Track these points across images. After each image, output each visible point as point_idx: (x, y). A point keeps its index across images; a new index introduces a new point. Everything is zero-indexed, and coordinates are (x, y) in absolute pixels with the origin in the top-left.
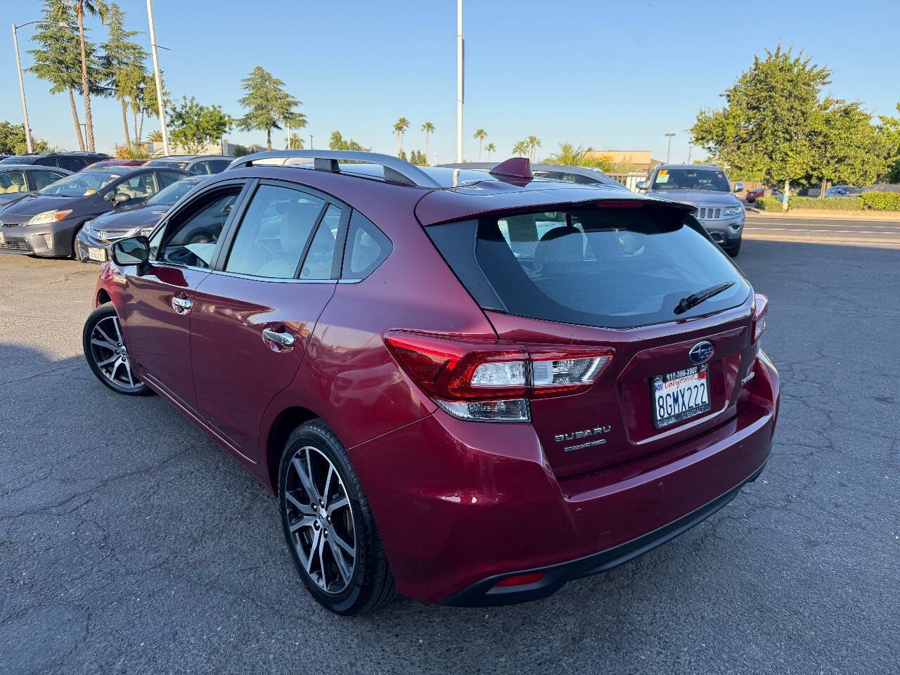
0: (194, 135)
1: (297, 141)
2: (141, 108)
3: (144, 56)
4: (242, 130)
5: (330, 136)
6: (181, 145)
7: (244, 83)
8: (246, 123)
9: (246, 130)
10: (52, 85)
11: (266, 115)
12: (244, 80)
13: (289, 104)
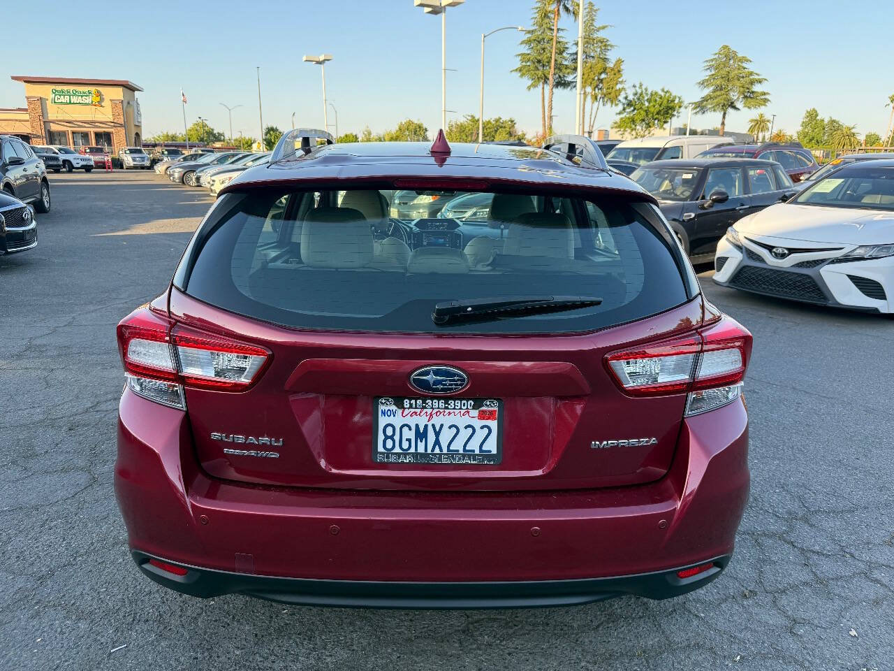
0: (643, 120)
1: (764, 121)
2: (598, 98)
3: (609, 48)
4: (696, 113)
5: (804, 114)
6: (629, 131)
7: (705, 64)
8: (701, 107)
9: (700, 113)
10: (530, 82)
11: (725, 96)
12: (707, 61)
13: (752, 83)
